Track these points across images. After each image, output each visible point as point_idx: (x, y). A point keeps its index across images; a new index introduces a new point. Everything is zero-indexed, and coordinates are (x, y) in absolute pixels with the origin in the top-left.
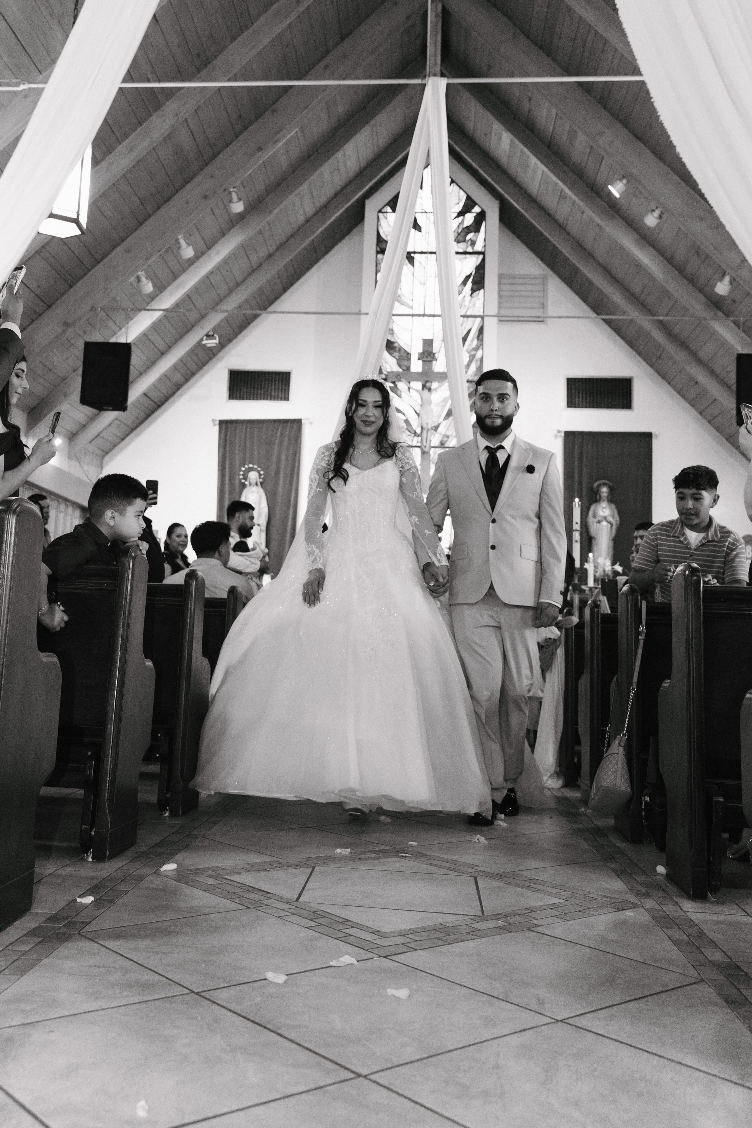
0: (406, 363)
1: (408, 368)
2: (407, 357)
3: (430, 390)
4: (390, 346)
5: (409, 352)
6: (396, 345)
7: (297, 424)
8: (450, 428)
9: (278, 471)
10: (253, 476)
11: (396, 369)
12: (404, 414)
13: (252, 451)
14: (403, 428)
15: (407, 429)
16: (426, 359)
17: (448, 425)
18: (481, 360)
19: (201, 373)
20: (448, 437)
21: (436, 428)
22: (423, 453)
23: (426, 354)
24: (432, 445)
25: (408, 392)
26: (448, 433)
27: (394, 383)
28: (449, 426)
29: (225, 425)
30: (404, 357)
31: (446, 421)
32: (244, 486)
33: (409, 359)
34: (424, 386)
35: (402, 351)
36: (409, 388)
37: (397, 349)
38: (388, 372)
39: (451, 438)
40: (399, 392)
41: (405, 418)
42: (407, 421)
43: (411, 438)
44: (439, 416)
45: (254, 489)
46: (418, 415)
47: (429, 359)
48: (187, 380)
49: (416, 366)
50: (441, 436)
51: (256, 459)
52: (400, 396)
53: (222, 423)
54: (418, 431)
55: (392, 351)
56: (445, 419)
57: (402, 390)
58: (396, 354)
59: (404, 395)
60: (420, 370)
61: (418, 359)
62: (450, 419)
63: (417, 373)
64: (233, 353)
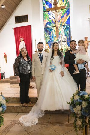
0: (51, 6)
1: (51, 7)
3: (57, 11)
4: (47, 3)
5: (51, 3)
7: (30, 26)
9: (27, 37)
10: (22, 39)
11: (48, 8)
12: (51, 19)
13: (21, 33)
15: (52, 23)
18: (69, 2)
19: (9, 18)
21: (59, 21)
22: (57, 28)
24: (59, 25)
26: (62, 22)
27: (48, 12)
29: (15, 29)
30: (50, 5)
32: (20, 41)
33: (51, 5)
34: (55, 11)
36: (52, 13)
38: (47, 9)
42: (52, 21)
44: (60, 18)
46: (54, 18)
47: (56, 4)
48: (7, 20)
49: (53, 6)
51: (22, 35)
53: (14, 28)
54: (55, 23)
56: (61, 19)
58: (48, 5)
59: (51, 14)
60: (54, 7)
61: (53, 5)
62: (62, 19)
63: (54, 8)
64: (15, 13)
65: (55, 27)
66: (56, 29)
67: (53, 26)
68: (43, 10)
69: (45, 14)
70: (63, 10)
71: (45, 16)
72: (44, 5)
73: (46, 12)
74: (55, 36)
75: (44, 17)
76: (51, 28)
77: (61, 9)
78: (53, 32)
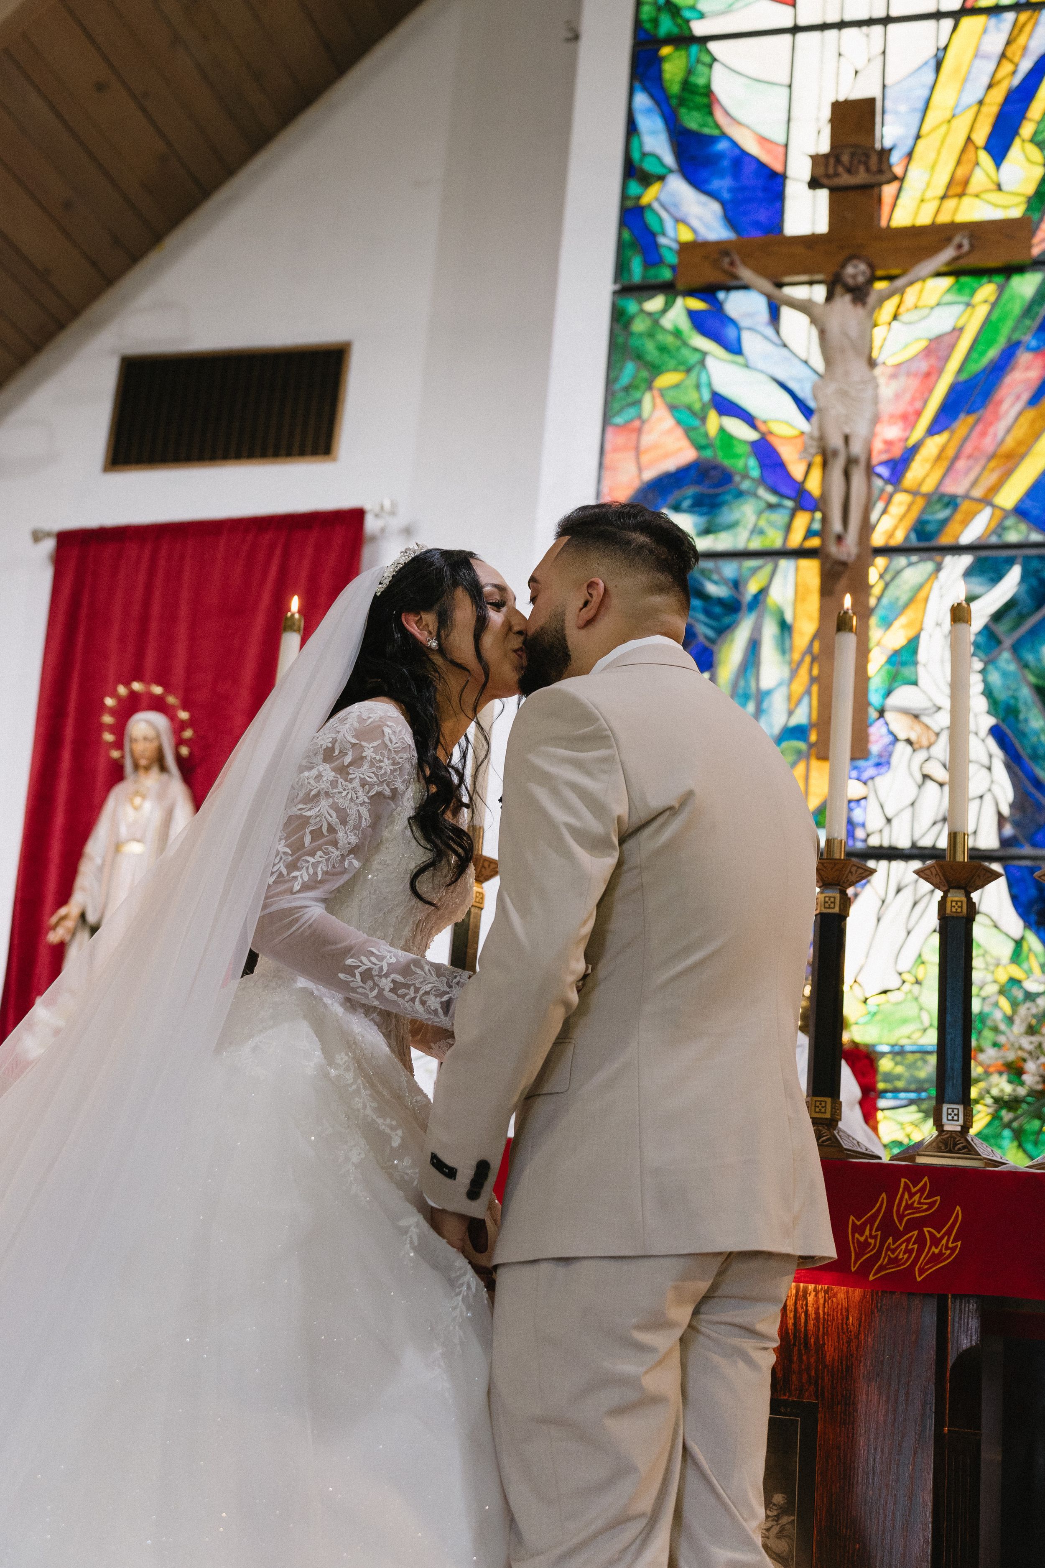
0: (762, 212)
2: (765, 189)
3: (860, 296)
4: (696, 153)
5: (778, 167)
6: (722, 146)
8: (961, 464)
10: (148, 728)
11: (715, 232)
12: (749, 419)
14: (745, 476)
15: (762, 481)
16: (845, 179)
17: (951, 452)
20: (951, 502)
21: (895, 469)
22: (832, 577)
23: (845, 158)
24: (878, 539)
25: (770, 332)
26: (956, 487)
27: (707, 293)
28: (956, 458)
30: (754, 191)
31: (939, 440)
33: (776, 196)
35: (749, 169)
37: (726, 163)
38: (685, 248)
39: (965, 506)
40: (731, 332)
41: (753, 436)
42: (764, 451)
43: (780, 517)
44: (908, 417)
45: (152, 780)
46: (807, 412)
47: (861, 177)
49: (806, 213)
50: (920, 503)
52: (735, 348)
54: (813, 485)
55: (704, 174)
56: (939, 425)
57: (743, 323)
58: (723, 184)
59: (749, 342)
60: (822, 227)
61: (814, 184)
62: (963, 424)
63: (810, 241)
64: (145, 298)
65: (811, 569)
66: (813, 602)
67: (774, 540)
68: (621, 268)
69: (639, 326)
70: (987, 290)
71: (639, 357)
72: (647, 179)
73: (655, 304)
74: (797, 732)
75: (610, 382)
76: (729, 569)
77: (955, 271)
78: (754, 646)
